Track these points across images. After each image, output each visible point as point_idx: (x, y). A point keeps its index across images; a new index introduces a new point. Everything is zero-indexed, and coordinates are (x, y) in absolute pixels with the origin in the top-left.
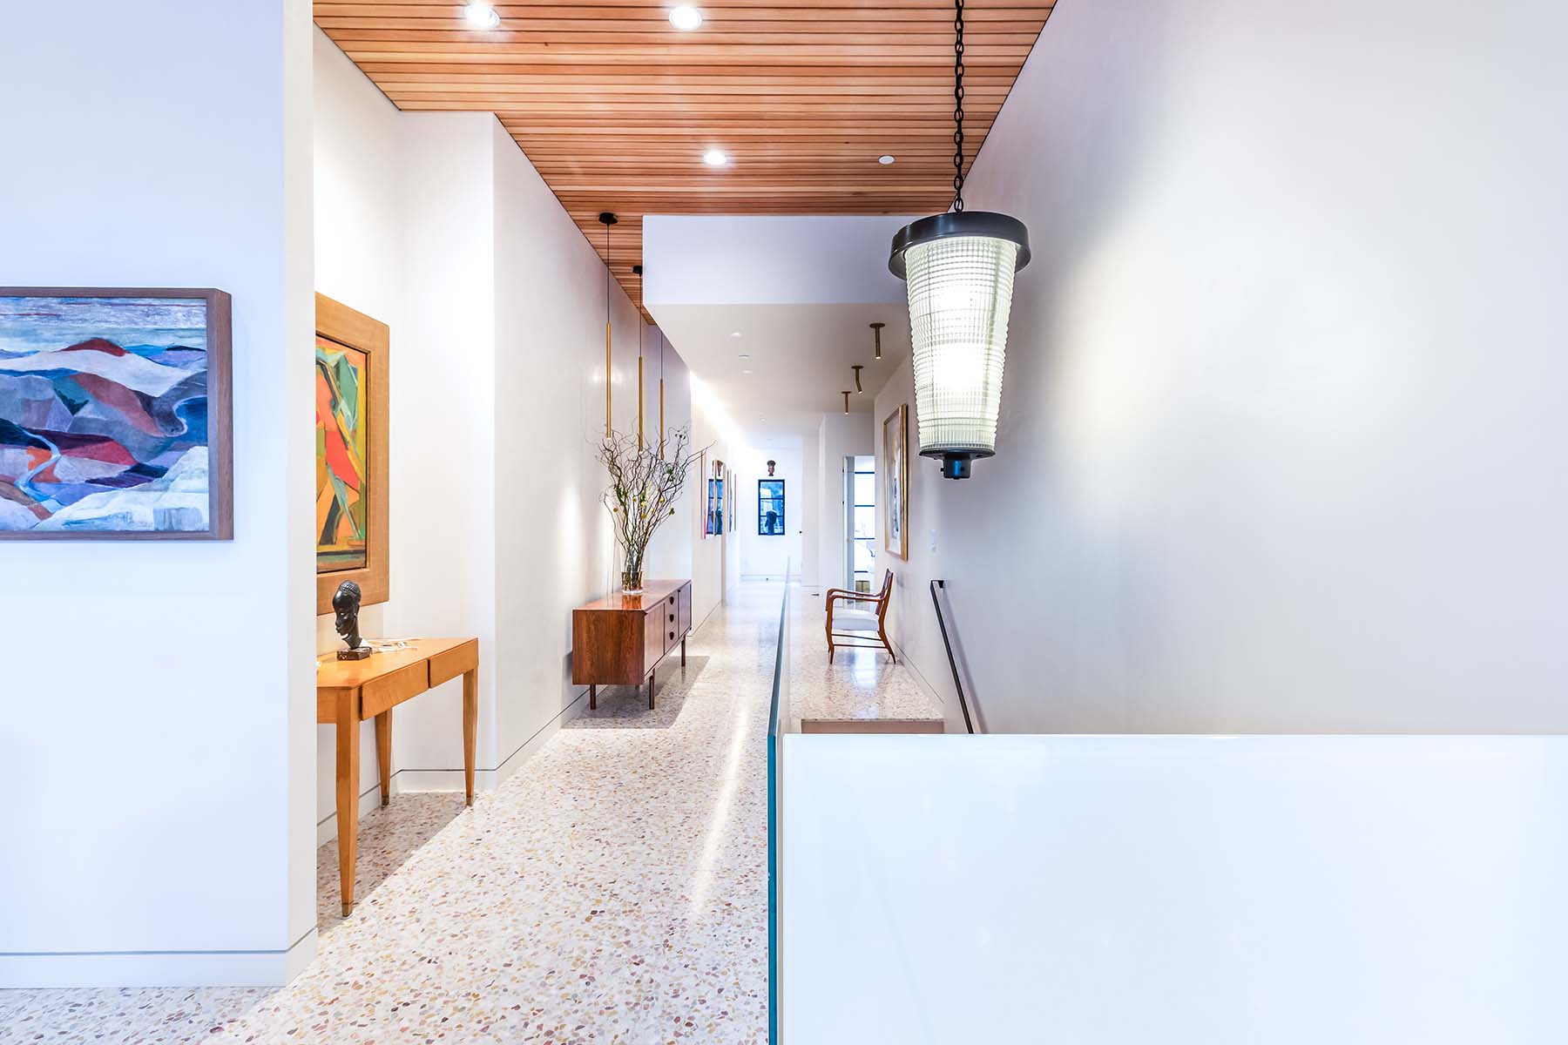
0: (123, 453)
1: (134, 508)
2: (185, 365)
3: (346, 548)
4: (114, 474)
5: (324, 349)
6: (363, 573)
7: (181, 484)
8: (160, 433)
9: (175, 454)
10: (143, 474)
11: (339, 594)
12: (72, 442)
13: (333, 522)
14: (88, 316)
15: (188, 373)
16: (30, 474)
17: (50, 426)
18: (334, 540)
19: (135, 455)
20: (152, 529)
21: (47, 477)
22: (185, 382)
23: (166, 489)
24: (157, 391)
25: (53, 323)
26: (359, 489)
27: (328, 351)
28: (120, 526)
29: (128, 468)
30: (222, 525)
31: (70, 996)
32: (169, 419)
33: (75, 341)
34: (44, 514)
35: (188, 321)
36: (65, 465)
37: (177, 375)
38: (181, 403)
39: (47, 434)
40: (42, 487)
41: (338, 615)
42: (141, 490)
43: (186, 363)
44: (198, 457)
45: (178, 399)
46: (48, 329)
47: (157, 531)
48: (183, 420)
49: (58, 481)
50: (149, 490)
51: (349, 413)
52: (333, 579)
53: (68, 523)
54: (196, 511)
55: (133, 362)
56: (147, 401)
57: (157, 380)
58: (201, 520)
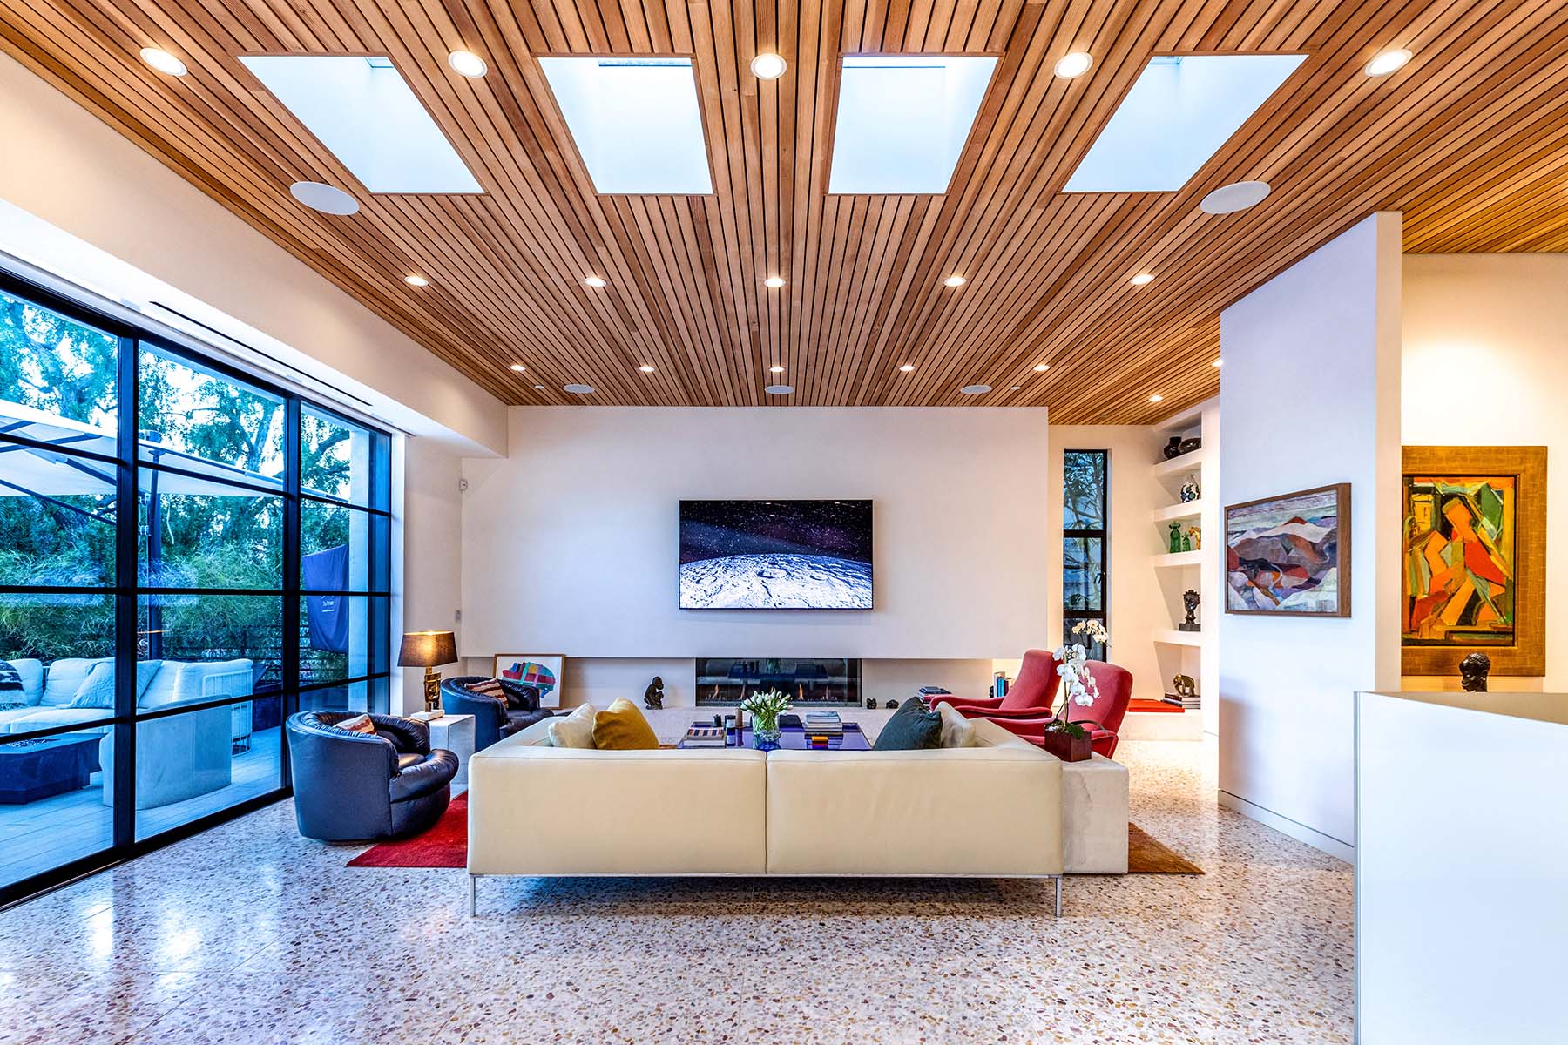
0: (1304, 574)
1: (1308, 600)
2: (1328, 525)
3: (1488, 629)
4: (1301, 584)
5: (1464, 485)
6: (1510, 650)
7: (1326, 588)
8: (1318, 562)
9: (1323, 572)
10: (1312, 583)
11: (1466, 662)
12: (1288, 568)
13: (1472, 609)
14: (1293, 506)
15: (1330, 530)
16: (1273, 584)
17: (1280, 561)
18: (1474, 623)
19: (1309, 574)
20: (1315, 610)
21: (1278, 586)
22: (1329, 534)
23: (1320, 591)
24: (1317, 540)
25: (1282, 512)
26: (1505, 584)
27: (1467, 485)
28: (1303, 609)
29: (1306, 580)
30: (1345, 610)
31: (1285, 837)
32: (1322, 554)
33: (1288, 519)
34: (1277, 603)
35: (1329, 501)
36: (1286, 580)
37: (1326, 531)
38: (1326, 545)
39: (1279, 565)
40: (1277, 590)
41: (1465, 676)
42: (1311, 591)
43: (1329, 524)
44: (1333, 573)
45: (1325, 543)
46: (1278, 514)
47: (1317, 612)
48: (1327, 554)
49: (1282, 587)
50: (1314, 591)
51: (1492, 527)
52: (1460, 651)
53: (1286, 607)
54: (1332, 602)
55: (1309, 526)
56: (1313, 545)
57: (1318, 534)
58: (1333, 606)
